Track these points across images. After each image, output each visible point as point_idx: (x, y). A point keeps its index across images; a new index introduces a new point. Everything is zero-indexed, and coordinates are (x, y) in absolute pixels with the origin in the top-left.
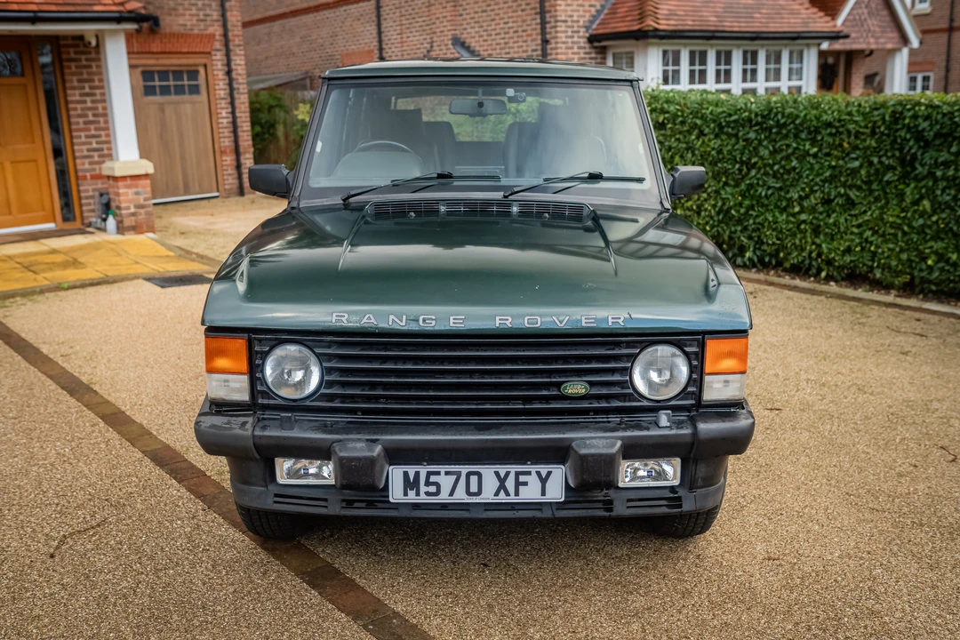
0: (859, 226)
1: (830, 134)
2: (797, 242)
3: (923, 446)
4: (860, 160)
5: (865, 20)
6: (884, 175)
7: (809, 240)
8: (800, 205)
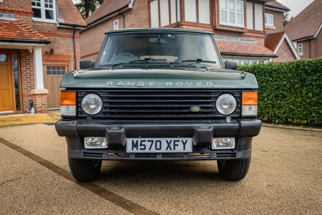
0: (288, 104)
1: (276, 74)
2: (267, 111)
3: (320, 160)
4: (287, 81)
5: (283, 53)
6: (295, 85)
7: (271, 110)
8: (267, 98)
